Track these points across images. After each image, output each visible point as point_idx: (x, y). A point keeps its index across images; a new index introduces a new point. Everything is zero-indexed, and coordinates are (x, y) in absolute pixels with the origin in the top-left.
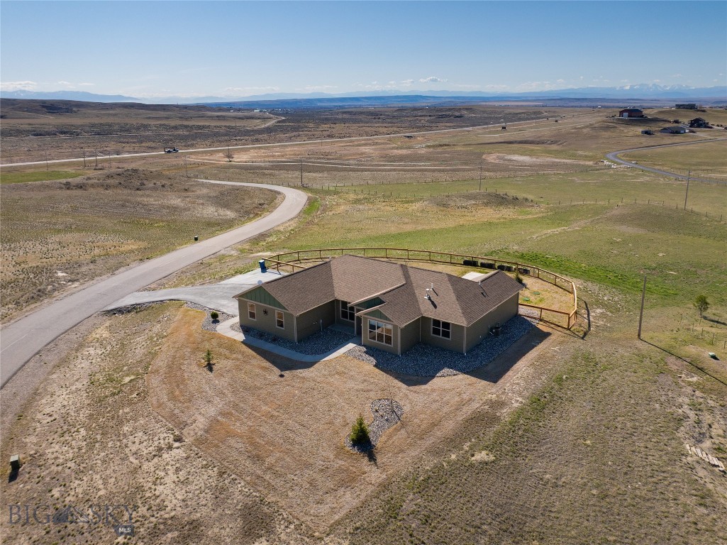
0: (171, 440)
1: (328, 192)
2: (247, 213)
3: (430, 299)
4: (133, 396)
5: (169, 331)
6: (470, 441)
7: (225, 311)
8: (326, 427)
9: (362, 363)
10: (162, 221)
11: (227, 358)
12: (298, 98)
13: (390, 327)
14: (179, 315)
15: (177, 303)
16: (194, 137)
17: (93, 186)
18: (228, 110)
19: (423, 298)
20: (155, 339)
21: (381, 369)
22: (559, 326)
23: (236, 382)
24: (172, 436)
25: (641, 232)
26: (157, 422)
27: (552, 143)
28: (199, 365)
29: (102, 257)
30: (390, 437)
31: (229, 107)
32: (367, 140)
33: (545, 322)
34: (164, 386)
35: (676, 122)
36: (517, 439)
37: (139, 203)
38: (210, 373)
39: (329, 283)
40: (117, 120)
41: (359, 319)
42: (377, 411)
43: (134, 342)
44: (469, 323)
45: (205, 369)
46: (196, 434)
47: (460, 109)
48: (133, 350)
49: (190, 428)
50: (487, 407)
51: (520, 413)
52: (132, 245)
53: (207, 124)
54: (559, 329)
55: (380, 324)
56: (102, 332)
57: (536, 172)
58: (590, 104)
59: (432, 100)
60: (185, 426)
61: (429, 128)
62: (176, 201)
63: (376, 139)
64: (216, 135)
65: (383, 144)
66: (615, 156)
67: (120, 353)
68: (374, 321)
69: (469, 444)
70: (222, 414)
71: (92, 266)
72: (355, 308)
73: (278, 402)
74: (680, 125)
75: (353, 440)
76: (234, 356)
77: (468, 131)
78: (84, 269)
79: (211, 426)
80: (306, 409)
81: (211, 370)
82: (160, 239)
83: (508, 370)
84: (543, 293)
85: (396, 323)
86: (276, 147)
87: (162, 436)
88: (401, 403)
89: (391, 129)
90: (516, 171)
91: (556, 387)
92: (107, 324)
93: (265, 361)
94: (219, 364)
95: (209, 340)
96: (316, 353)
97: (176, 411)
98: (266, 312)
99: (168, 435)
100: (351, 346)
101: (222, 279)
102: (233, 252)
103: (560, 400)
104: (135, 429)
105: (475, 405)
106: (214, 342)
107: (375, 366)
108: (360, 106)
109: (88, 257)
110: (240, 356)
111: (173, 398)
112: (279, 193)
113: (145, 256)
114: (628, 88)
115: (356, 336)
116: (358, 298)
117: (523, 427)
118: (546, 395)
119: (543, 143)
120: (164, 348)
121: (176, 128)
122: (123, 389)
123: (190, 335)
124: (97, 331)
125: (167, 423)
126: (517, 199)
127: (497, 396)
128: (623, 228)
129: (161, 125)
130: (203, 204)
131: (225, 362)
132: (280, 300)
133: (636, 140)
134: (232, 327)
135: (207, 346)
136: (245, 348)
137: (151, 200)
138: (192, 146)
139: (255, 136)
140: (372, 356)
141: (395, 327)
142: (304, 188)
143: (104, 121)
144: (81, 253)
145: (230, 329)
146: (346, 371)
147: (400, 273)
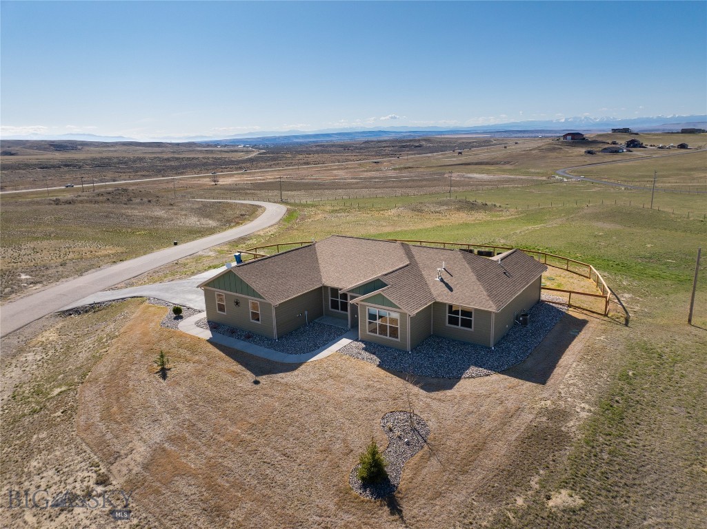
0: (91, 484)
1: (306, 205)
2: (229, 222)
3: (442, 280)
4: (56, 415)
5: (122, 331)
6: (537, 473)
7: (191, 305)
8: (321, 457)
9: (361, 363)
10: (145, 230)
11: (187, 361)
12: (277, 135)
13: (395, 315)
14: (138, 312)
15: (140, 299)
16: (185, 167)
17: (81, 202)
18: (216, 146)
19: (433, 280)
20: (104, 340)
21: (388, 370)
22: (594, 312)
23: (195, 392)
24: (94, 475)
25: (618, 227)
26: (78, 454)
27: (505, 163)
28: (150, 372)
29: (74, 261)
30: (417, 470)
31: (216, 144)
32: (339, 165)
33: (576, 307)
34: (101, 399)
35: (614, 143)
36: (605, 468)
37: (122, 215)
38: (161, 380)
39: (314, 267)
40: (116, 155)
41: (354, 307)
42: (391, 430)
43: (81, 345)
44: (498, 307)
45: (157, 376)
46: (130, 470)
47: (419, 140)
48: (77, 354)
49: (123, 462)
50: (544, 419)
51: (593, 426)
52: (110, 250)
53: (196, 156)
54: (595, 315)
55: (383, 312)
56: (51, 335)
57: (495, 186)
58: (531, 135)
59: (393, 135)
60: (116, 459)
61: (393, 155)
62: (159, 212)
63: (347, 165)
64: (205, 164)
65: (354, 168)
66: (564, 172)
67: (61, 358)
68: (375, 309)
69: (537, 479)
70: (170, 439)
71: (60, 269)
72: (349, 294)
73: (252, 421)
74: (618, 146)
75: (363, 478)
76: (197, 358)
77: (429, 157)
78: (49, 272)
79: (153, 459)
80: (290, 429)
81: (164, 376)
82: (140, 245)
83: (554, 367)
84: (558, 278)
85: (404, 310)
86: (258, 172)
87: (81, 475)
88: (424, 416)
89: (360, 157)
90: (477, 185)
91: (626, 387)
92: (59, 326)
93: (235, 363)
94: (177, 369)
95: (167, 339)
96: (302, 351)
97: (109, 436)
98: (237, 303)
99: (90, 474)
100: (345, 342)
101: (193, 274)
102: (211, 253)
103: (639, 406)
104: (46, 464)
105: (528, 417)
106: (173, 341)
107: (379, 366)
108: (331, 141)
109: (60, 260)
110: (203, 358)
111: (107, 416)
112: (260, 207)
113: (120, 258)
114: (563, 120)
115: (351, 330)
116: (351, 283)
117: (607, 448)
118: (617, 398)
119: (497, 164)
120: (111, 350)
121: (168, 160)
122: (48, 404)
123: (145, 334)
124: (44, 334)
125: (92, 455)
126: (486, 204)
127: (553, 403)
128: (600, 224)
129: (155, 158)
130: (186, 215)
131: (184, 366)
132: (254, 286)
133: (581, 159)
134: (198, 324)
135: (164, 347)
136: (211, 348)
137: (136, 212)
138: (182, 173)
139: (238, 165)
140: (374, 354)
141: (403, 315)
142: (282, 202)
143: (104, 155)
144: (54, 258)
145: (195, 327)
146: (342, 374)
147: (401, 252)
